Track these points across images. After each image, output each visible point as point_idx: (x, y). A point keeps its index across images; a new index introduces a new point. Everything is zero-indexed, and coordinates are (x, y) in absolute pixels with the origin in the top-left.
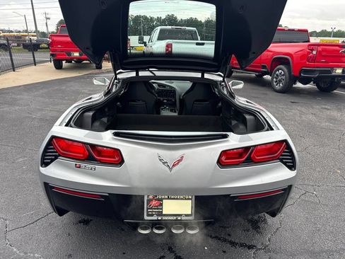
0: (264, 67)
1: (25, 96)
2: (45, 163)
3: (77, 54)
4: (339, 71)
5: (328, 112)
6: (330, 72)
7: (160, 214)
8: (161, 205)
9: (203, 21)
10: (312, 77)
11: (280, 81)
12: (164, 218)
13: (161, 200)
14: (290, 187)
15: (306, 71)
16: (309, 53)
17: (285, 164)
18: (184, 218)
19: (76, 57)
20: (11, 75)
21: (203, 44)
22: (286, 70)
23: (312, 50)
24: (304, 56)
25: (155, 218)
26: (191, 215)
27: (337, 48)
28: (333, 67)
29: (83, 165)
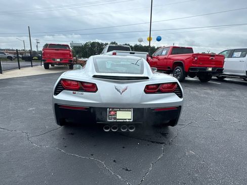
0: (169, 68)
1: (28, 81)
2: (56, 94)
3: (58, 60)
4: (210, 69)
5: (205, 91)
6: (205, 69)
7: (115, 119)
8: (116, 114)
9: (133, 46)
10: (195, 73)
11: (178, 75)
12: (118, 121)
13: (116, 111)
14: (180, 107)
15: (192, 69)
16: (193, 59)
17: (177, 95)
18: (128, 121)
19: (58, 62)
20: (18, 71)
21: (134, 53)
22: (181, 69)
23: (195, 57)
24: (191, 61)
25: (112, 120)
26: (131, 119)
27: (208, 56)
28: (206, 67)
29: (77, 92)
